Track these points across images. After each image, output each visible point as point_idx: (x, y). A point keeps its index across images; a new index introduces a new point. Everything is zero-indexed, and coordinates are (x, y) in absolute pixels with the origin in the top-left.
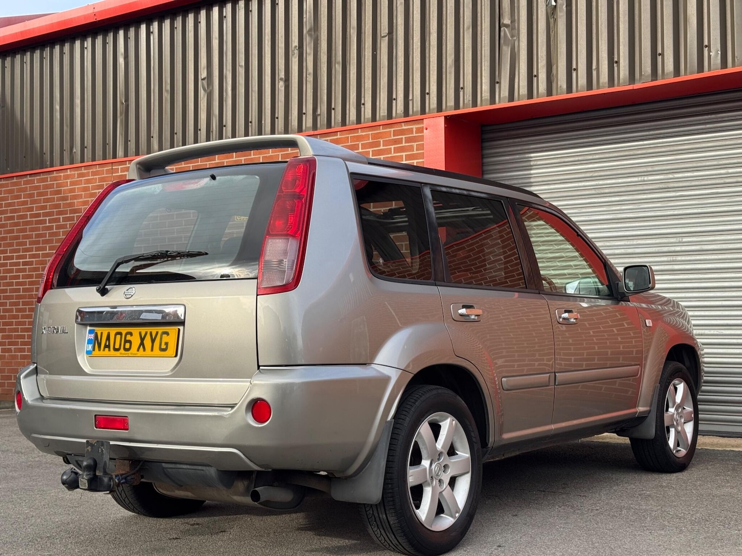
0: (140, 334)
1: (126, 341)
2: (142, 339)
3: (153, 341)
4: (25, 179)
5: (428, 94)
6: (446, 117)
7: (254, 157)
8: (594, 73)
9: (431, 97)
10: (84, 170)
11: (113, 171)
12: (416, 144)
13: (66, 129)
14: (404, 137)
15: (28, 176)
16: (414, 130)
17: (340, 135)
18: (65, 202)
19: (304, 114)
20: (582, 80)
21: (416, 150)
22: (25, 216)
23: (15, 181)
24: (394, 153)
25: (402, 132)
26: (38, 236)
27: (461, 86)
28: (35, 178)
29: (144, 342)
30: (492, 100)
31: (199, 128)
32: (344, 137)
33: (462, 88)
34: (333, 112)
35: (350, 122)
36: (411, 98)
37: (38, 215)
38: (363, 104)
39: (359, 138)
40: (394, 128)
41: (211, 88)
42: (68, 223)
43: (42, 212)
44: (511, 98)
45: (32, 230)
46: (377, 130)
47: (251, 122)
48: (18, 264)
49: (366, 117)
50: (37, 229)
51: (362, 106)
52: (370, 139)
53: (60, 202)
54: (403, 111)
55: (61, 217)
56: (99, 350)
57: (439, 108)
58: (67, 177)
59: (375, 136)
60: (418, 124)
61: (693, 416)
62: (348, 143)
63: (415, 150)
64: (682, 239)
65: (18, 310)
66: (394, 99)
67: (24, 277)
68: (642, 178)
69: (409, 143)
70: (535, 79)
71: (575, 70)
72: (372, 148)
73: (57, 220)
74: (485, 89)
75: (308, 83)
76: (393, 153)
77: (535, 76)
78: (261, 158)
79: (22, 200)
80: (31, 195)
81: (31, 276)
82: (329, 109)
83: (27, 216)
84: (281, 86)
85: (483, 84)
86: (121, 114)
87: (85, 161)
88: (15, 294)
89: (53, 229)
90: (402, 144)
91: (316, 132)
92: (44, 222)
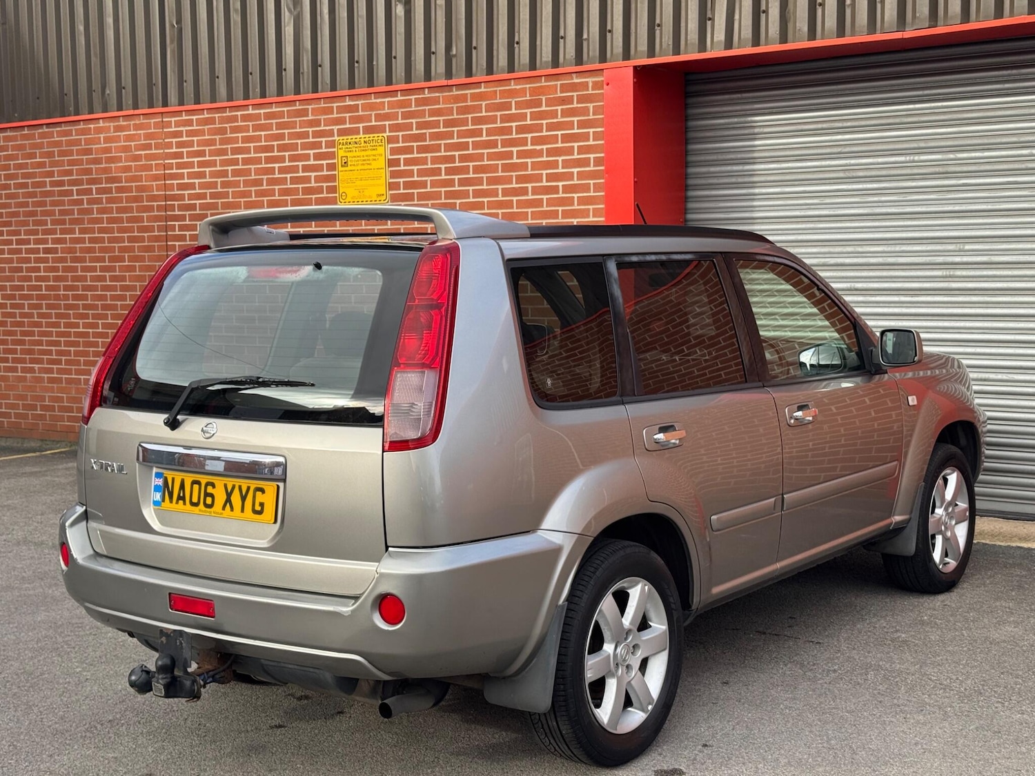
0: (225, 486)
1: (207, 495)
2: (229, 495)
3: (244, 498)
4: (40, 131)
5: (610, 31)
6: (635, 67)
7: (363, 113)
8: (848, 12)
9: (614, 37)
10: (123, 121)
11: (164, 125)
12: (592, 105)
13: (95, 61)
14: (575, 94)
15: (45, 127)
16: (590, 85)
17: (485, 88)
18: (97, 166)
19: (433, 53)
20: (831, 22)
21: (593, 115)
22: (43, 184)
23: (26, 132)
24: (562, 117)
25: (574, 87)
26: (62, 212)
27: (658, 21)
28: (55, 129)
29: (231, 498)
30: (702, 46)
31: (284, 67)
32: (491, 91)
33: (659, 25)
34: (474, 52)
35: (499, 69)
36: (585, 36)
37: (61, 183)
38: (518, 43)
39: (512, 93)
40: (561, 80)
41: (299, 9)
42: (104, 196)
43: (66, 178)
44: (729, 43)
45: (54, 203)
46: (538, 82)
47: (357, 62)
48: (37, 251)
49: (521, 63)
50: (62, 203)
51: (516, 45)
52: (528, 95)
53: (92, 166)
54: (574, 57)
55: (94, 187)
56: (171, 502)
57: (626, 55)
58: (99, 130)
59: (534, 91)
60: (597, 76)
61: (967, 514)
62: (496, 99)
63: (591, 114)
64: (964, 246)
65: (41, 316)
66: (562, 38)
67: (47, 269)
68: (912, 158)
69: (582, 103)
70: (763, 16)
71: (820, 4)
72: (532, 108)
73: (89, 191)
74: (691, 29)
75: (437, 7)
76: (559, 116)
77: (764, 12)
78: (373, 115)
79: (38, 160)
80: (50, 155)
81: (55, 269)
82: (469, 48)
83: (46, 184)
84: (399, 10)
85: (689, 21)
86: (172, 42)
87: (124, 108)
88: (34, 293)
89: (83, 204)
90: (573, 104)
91: (450, 82)
92: (70, 193)
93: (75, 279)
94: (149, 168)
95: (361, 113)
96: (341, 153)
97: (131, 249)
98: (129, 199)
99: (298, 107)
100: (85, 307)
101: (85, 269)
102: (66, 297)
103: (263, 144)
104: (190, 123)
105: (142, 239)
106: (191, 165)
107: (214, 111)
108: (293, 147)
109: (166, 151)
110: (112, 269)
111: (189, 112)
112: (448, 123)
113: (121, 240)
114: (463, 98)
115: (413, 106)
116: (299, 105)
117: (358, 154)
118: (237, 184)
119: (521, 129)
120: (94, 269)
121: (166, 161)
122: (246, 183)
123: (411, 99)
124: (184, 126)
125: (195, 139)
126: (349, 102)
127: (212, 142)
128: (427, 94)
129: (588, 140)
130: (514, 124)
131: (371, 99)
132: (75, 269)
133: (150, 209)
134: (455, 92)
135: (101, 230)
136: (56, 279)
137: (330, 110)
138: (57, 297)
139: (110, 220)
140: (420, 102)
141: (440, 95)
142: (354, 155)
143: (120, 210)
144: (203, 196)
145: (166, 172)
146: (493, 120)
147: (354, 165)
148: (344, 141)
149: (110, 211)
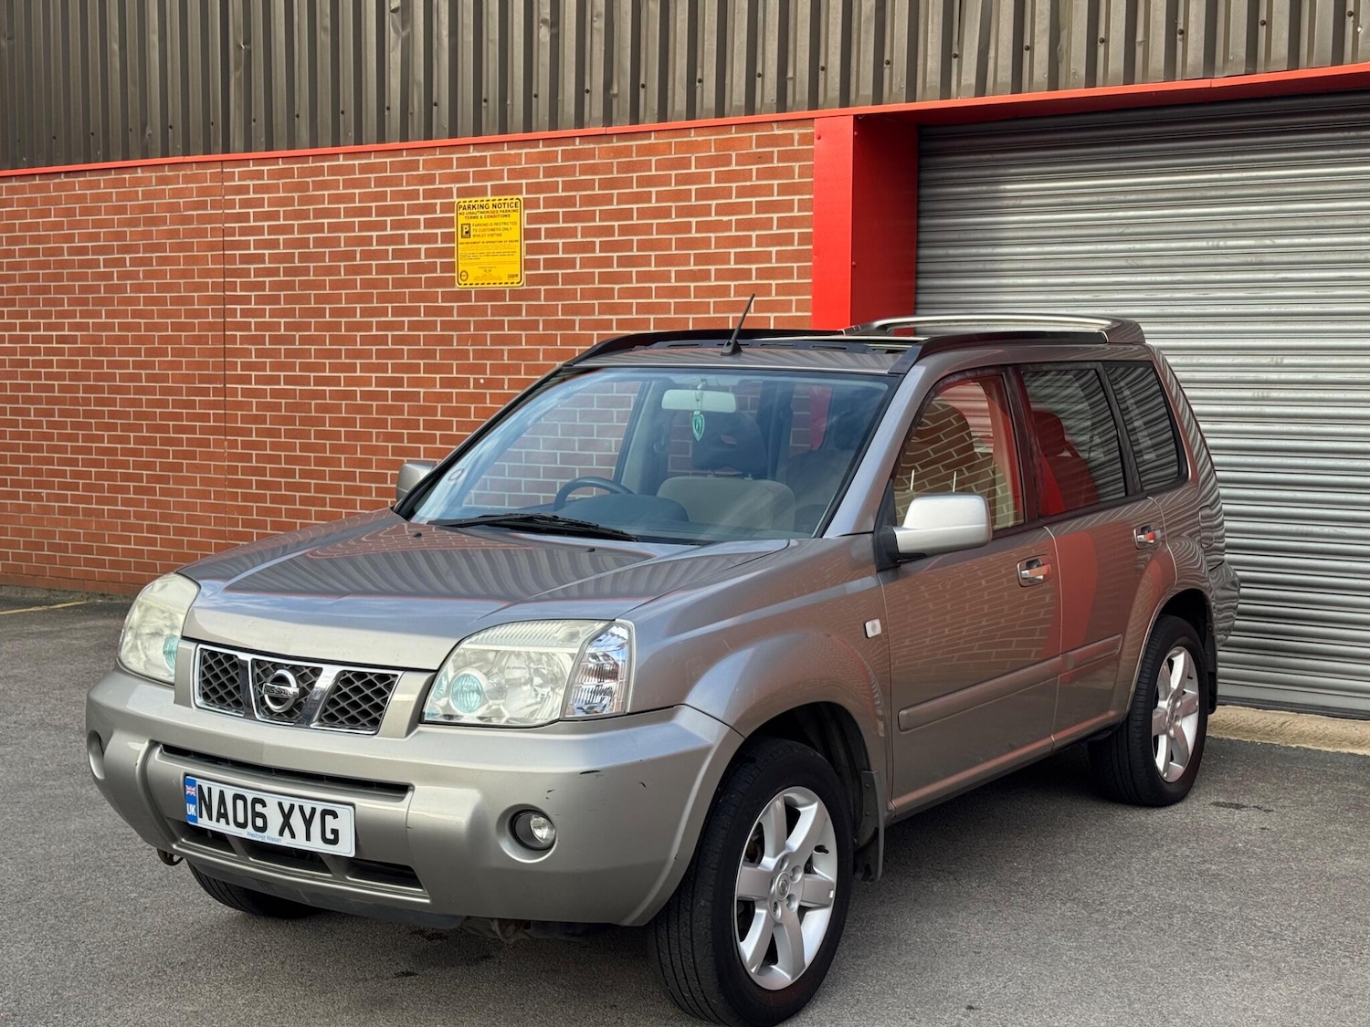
4: (57, 181)
5: (823, 69)
6: (856, 117)
7: (492, 168)
8: (1139, 51)
9: (829, 77)
10: (169, 171)
11: (224, 177)
12: (798, 164)
13: (133, 89)
14: (776, 150)
15: (63, 175)
16: (796, 138)
17: (655, 138)
18: (133, 229)
19: (588, 91)
20: (1116, 63)
21: (799, 177)
22: (59, 251)
23: (38, 182)
24: (758, 179)
25: (774, 141)
26: (84, 289)
27: (887, 57)
28: (77, 179)
30: (945, 91)
31: (386, 105)
32: (663, 143)
33: (888, 63)
34: (642, 91)
35: (675, 114)
36: (790, 74)
37: (83, 251)
38: (700, 81)
39: (692, 147)
40: (758, 131)
41: (408, 30)
42: (141, 269)
43: (90, 244)
44: (981, 89)
45: (73, 277)
46: (726, 133)
47: (486, 101)
48: (48, 339)
49: (705, 107)
50: (83, 277)
51: (698, 84)
52: (713, 150)
53: (126, 229)
54: (775, 101)
55: (127, 257)
57: (845, 100)
58: (136, 182)
59: (722, 145)
60: (805, 127)
62: (671, 154)
63: (796, 176)
64: (1282, 359)
65: (52, 425)
66: (759, 76)
67: (61, 364)
68: (1216, 243)
69: (784, 162)
70: (1027, 54)
71: (1103, 41)
72: (717, 167)
73: (121, 262)
74: (931, 69)
75: (594, 31)
76: (754, 178)
77: (1028, 48)
78: (506, 171)
79: (53, 219)
80: (70, 212)
81: (73, 364)
82: (636, 86)
83: (63, 251)
84: (544, 34)
85: (929, 58)
86: (236, 68)
87: (170, 152)
88: (44, 394)
89: (113, 280)
90: (772, 162)
91: (610, 130)
92: (95, 264)
93: (99, 377)
94: (202, 233)
95: (489, 168)
96: (462, 220)
97: (176, 340)
98: (174, 274)
99: (405, 157)
100: (113, 415)
101: (112, 365)
102: (87, 401)
103: (357, 205)
104: (259, 175)
105: (191, 327)
106: (259, 231)
107: (294, 160)
108: (398, 210)
109: (226, 211)
110: (150, 365)
111: (258, 161)
112: (605, 184)
113: (164, 327)
114: (626, 151)
115: (560, 160)
116: (407, 156)
117: (484, 221)
118: (321, 257)
119: (702, 194)
120: (125, 365)
121: (226, 225)
122: (333, 256)
123: (557, 151)
124: (252, 179)
125: (266, 196)
126: (473, 153)
127: (289, 201)
128: (578, 145)
129: (792, 210)
130: (693, 187)
131: (503, 150)
132: (99, 365)
133: (204, 287)
134: (616, 144)
135: (136, 314)
136: (74, 377)
137: (448, 163)
138: (75, 401)
139: (149, 301)
140: (567, 155)
141: (596, 146)
142: (479, 222)
143: (162, 288)
144: (274, 272)
145: (226, 239)
146: (665, 181)
147: (479, 236)
148: (466, 204)
149: (148, 288)
